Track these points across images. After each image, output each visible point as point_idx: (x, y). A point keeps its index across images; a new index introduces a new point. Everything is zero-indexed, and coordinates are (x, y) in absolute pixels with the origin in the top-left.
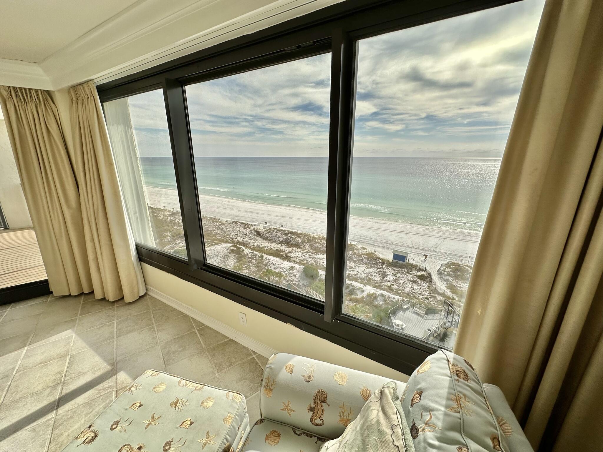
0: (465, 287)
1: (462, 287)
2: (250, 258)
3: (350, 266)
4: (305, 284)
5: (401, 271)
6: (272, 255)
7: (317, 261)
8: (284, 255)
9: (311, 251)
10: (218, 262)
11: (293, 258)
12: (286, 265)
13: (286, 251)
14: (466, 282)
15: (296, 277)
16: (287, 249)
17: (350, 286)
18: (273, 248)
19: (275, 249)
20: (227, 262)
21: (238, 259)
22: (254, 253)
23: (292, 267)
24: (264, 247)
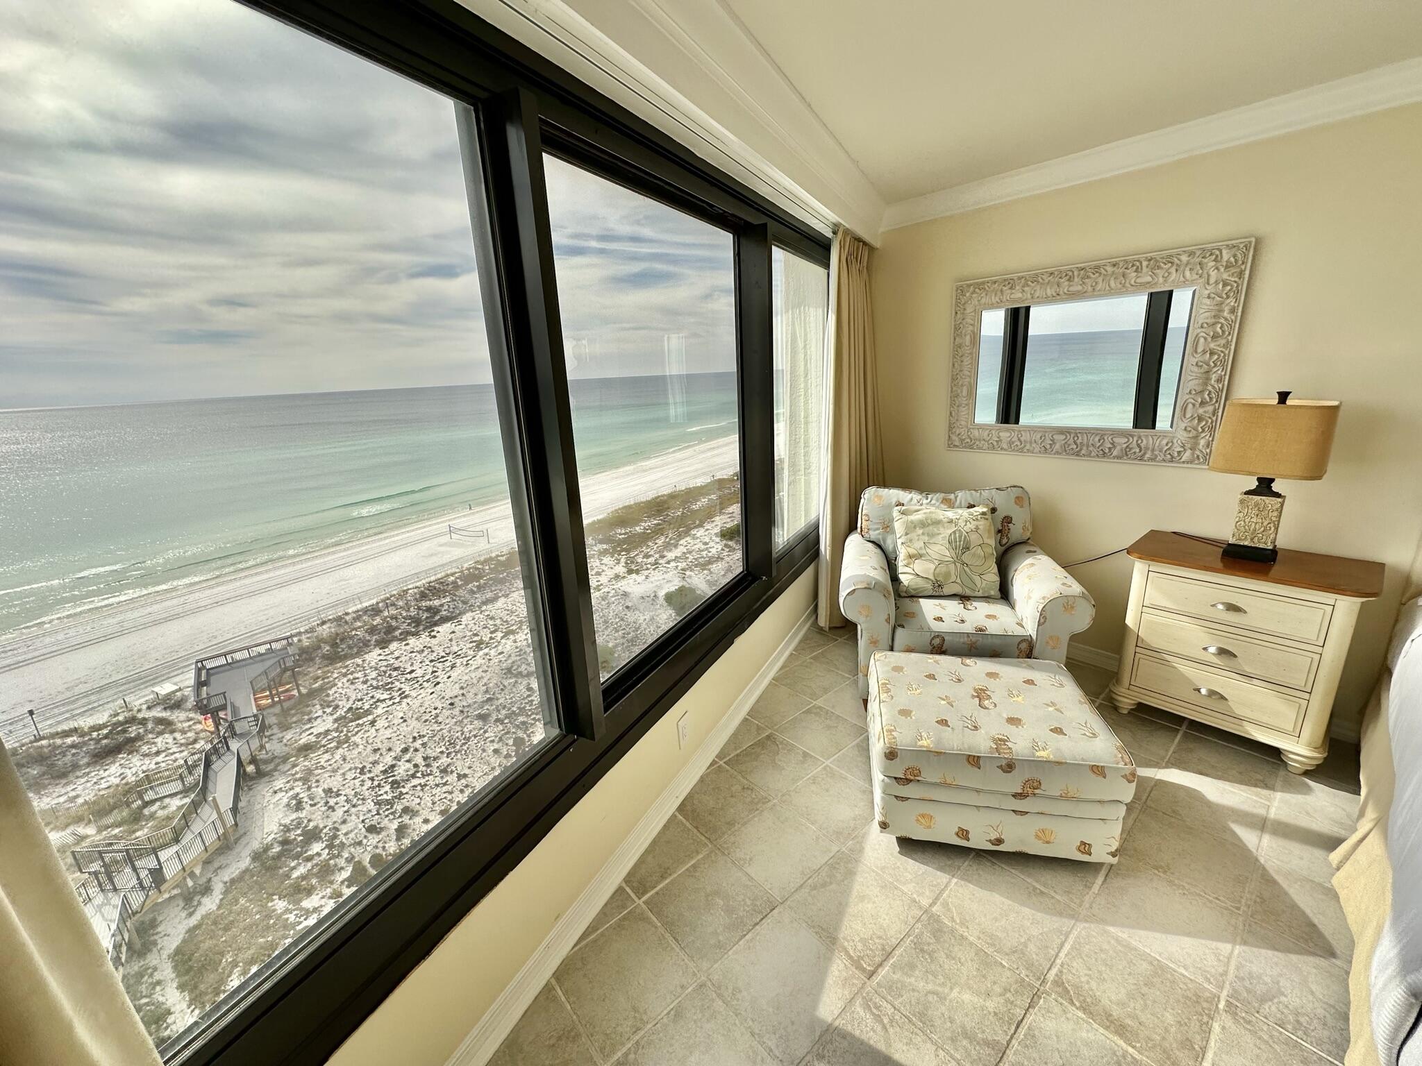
0: (84, 790)
1: (77, 796)
14: (77, 777)
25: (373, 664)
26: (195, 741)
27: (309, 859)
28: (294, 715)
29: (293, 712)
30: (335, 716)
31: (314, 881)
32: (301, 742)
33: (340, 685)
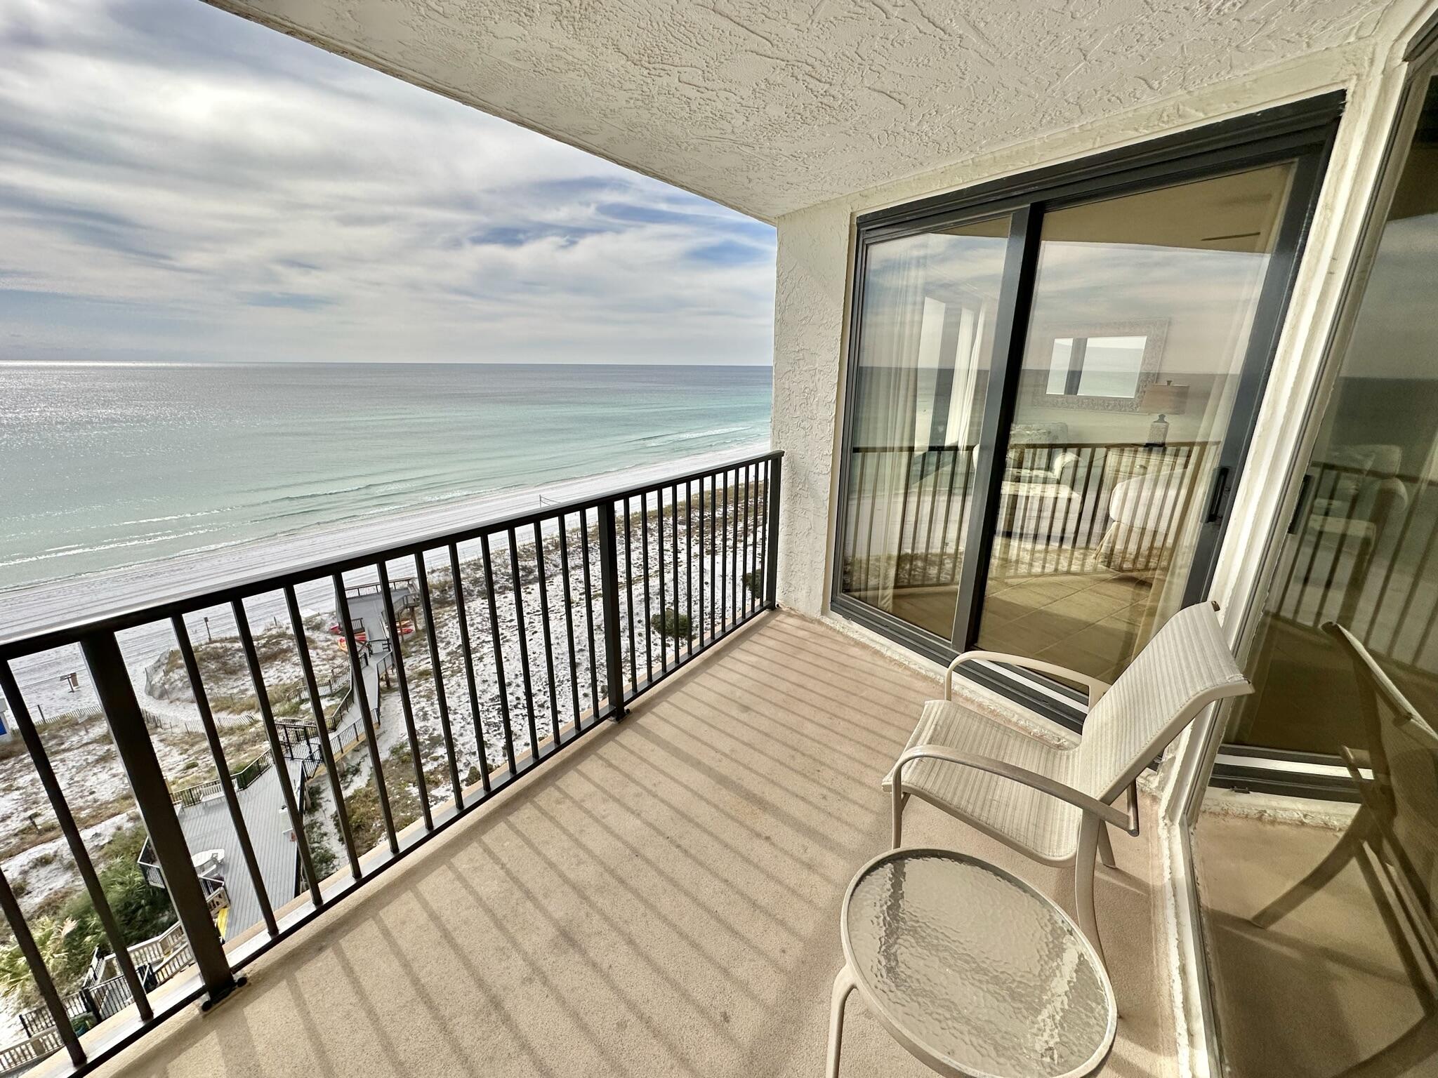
1: (247, 690)
5: (18, 766)
25: (477, 610)
26: (334, 658)
27: (436, 759)
28: (413, 646)
29: (412, 643)
30: (448, 651)
31: (440, 777)
32: (421, 668)
33: (450, 625)
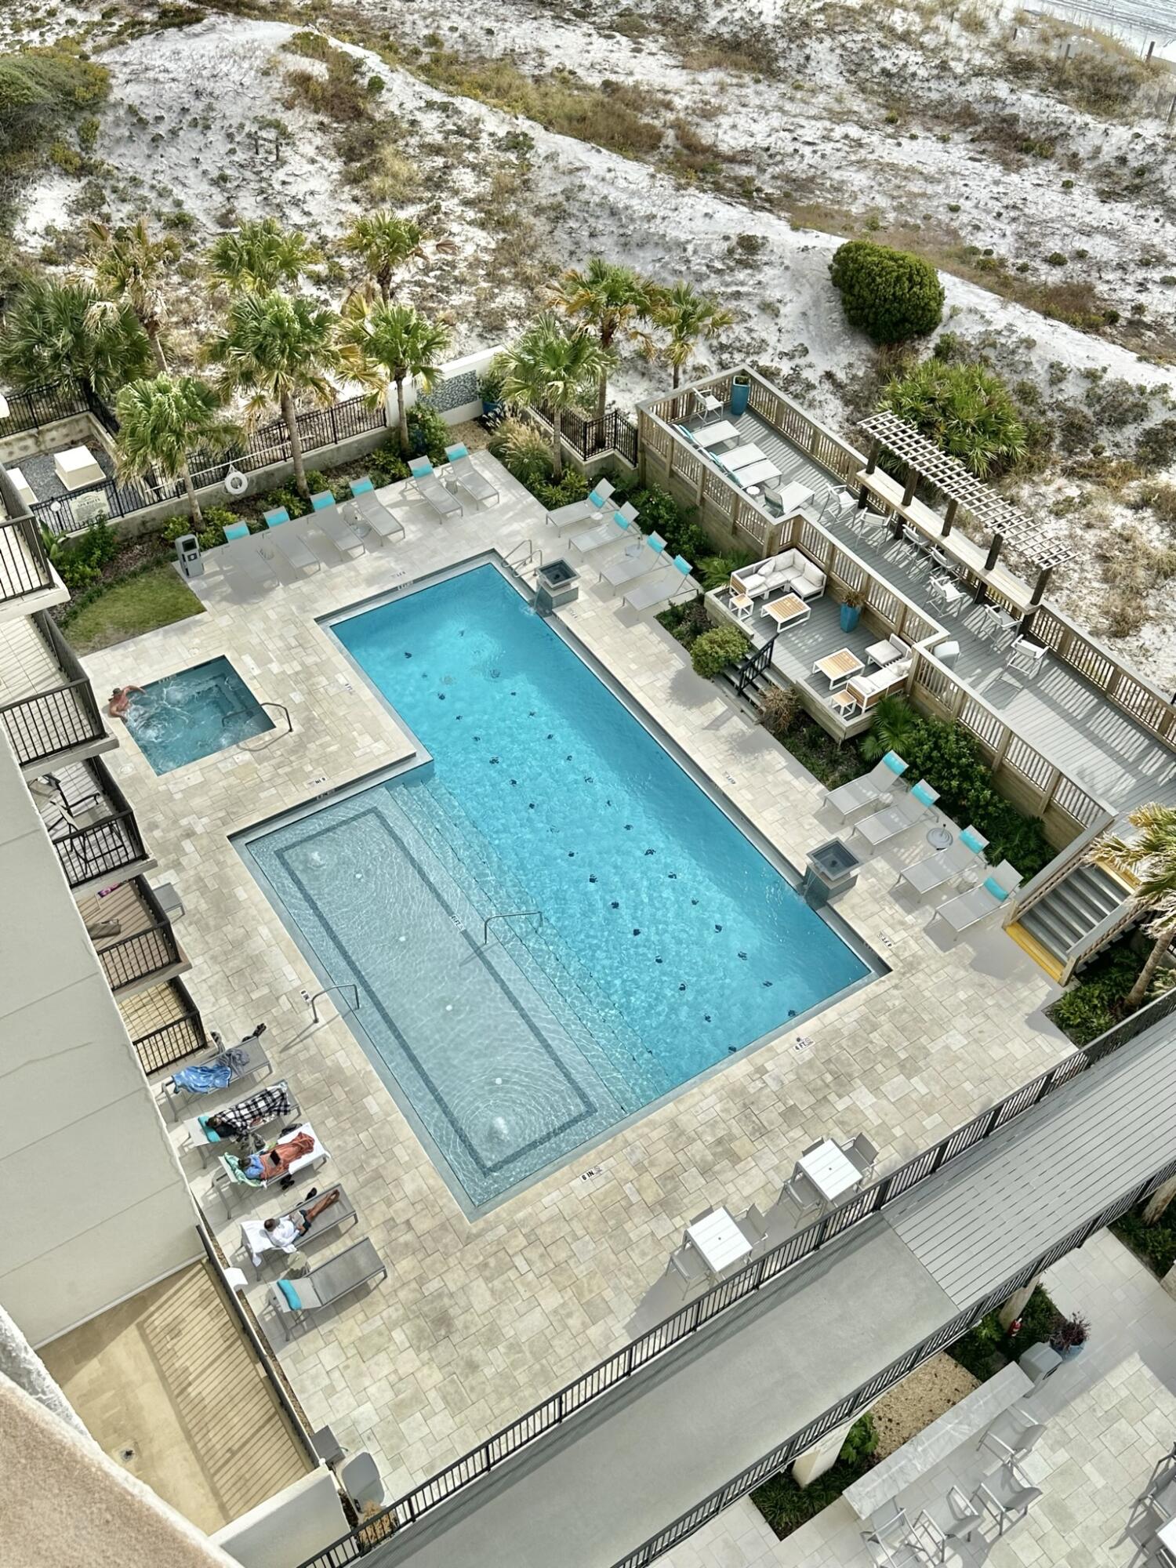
2: (437, 150)
3: (1146, 248)
4: (841, 376)
6: (580, 127)
7: (912, 195)
8: (670, 136)
9: (858, 105)
10: (215, 174)
11: (731, 160)
12: (700, 224)
13: (678, 103)
15: (782, 321)
16: (676, 79)
17: (1155, 405)
18: (580, 72)
19: (595, 80)
20: (281, 175)
21: (349, 154)
22: (457, 112)
23: (750, 245)
24: (512, 58)
